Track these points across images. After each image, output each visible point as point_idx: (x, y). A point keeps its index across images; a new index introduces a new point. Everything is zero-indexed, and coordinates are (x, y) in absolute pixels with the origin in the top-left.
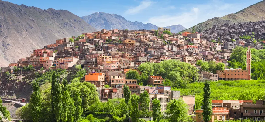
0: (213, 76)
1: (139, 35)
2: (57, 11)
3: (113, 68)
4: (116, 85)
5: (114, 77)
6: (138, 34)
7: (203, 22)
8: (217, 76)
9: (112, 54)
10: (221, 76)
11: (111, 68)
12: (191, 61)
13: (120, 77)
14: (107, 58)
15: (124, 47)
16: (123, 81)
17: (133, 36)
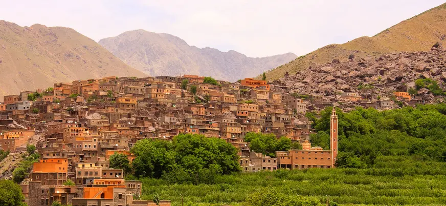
0: (269, 161)
1: (149, 87)
2: (51, 29)
3: (88, 149)
4: (85, 180)
5: (83, 166)
6: (148, 85)
7: (307, 55)
8: (276, 161)
9: (92, 124)
10: (283, 162)
11: (83, 150)
12: (236, 134)
13: (94, 165)
14: (80, 130)
15: (115, 110)
16: (96, 173)
17: (138, 89)
